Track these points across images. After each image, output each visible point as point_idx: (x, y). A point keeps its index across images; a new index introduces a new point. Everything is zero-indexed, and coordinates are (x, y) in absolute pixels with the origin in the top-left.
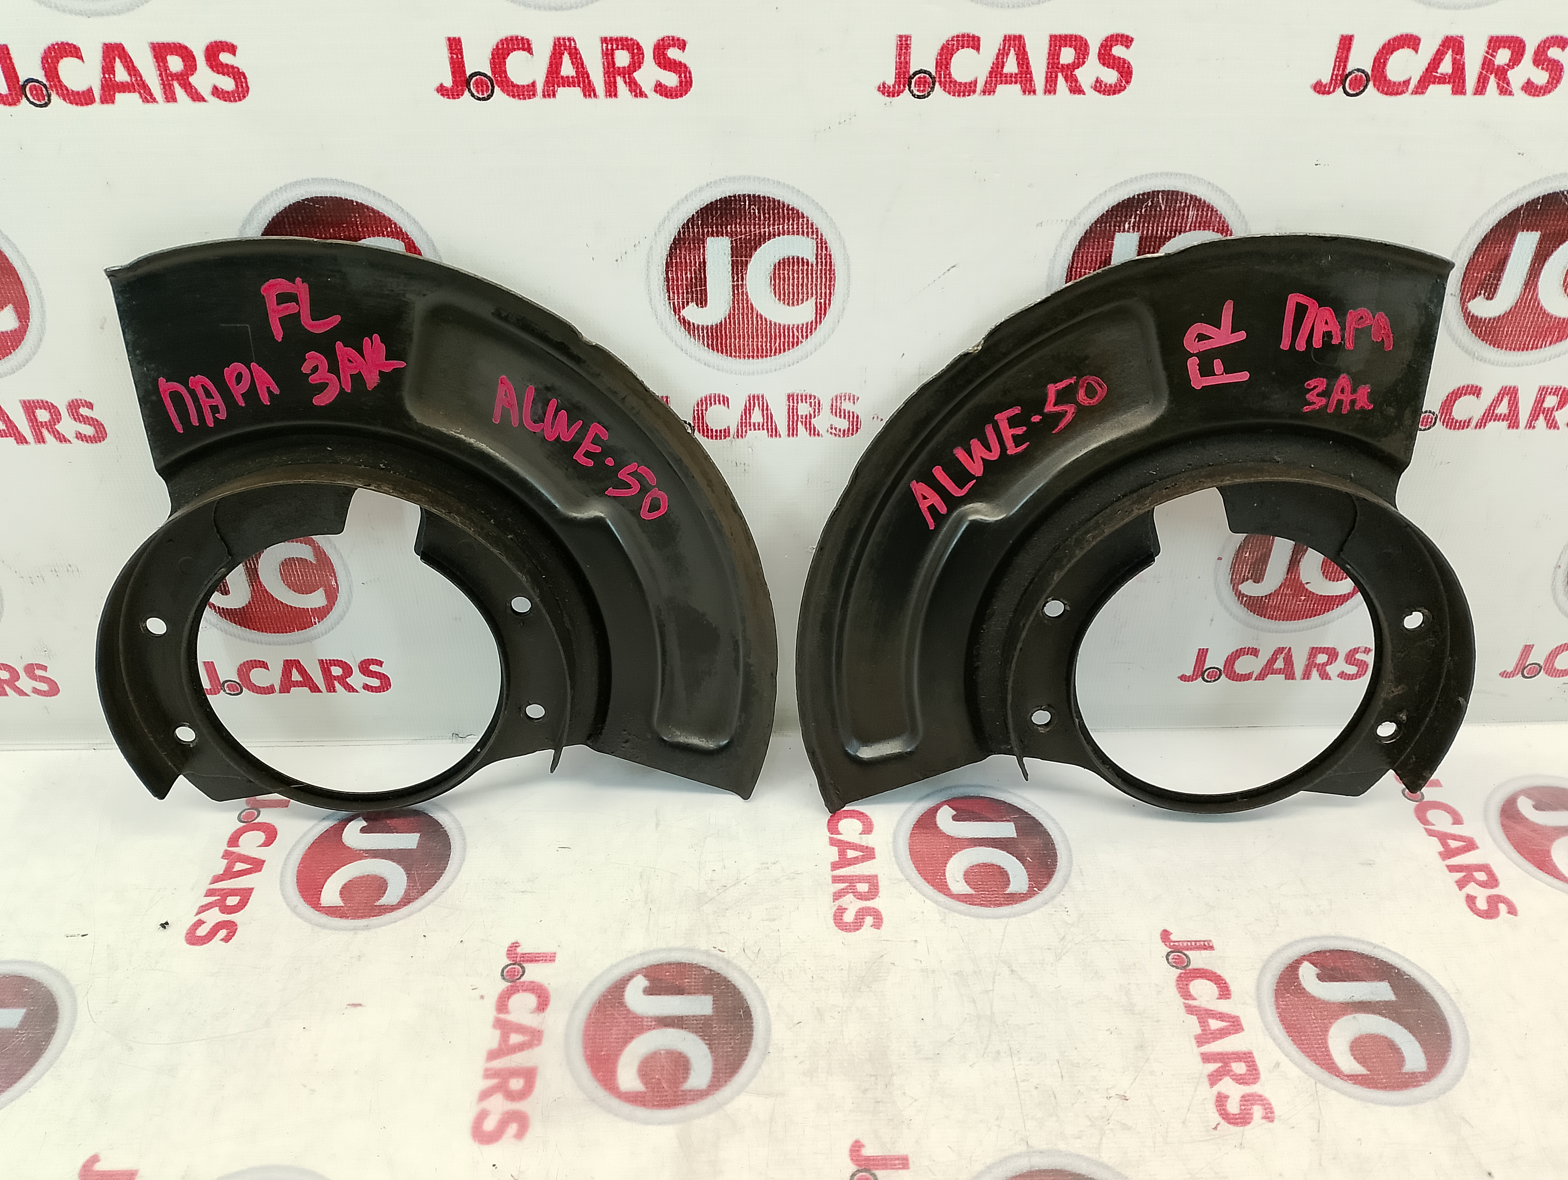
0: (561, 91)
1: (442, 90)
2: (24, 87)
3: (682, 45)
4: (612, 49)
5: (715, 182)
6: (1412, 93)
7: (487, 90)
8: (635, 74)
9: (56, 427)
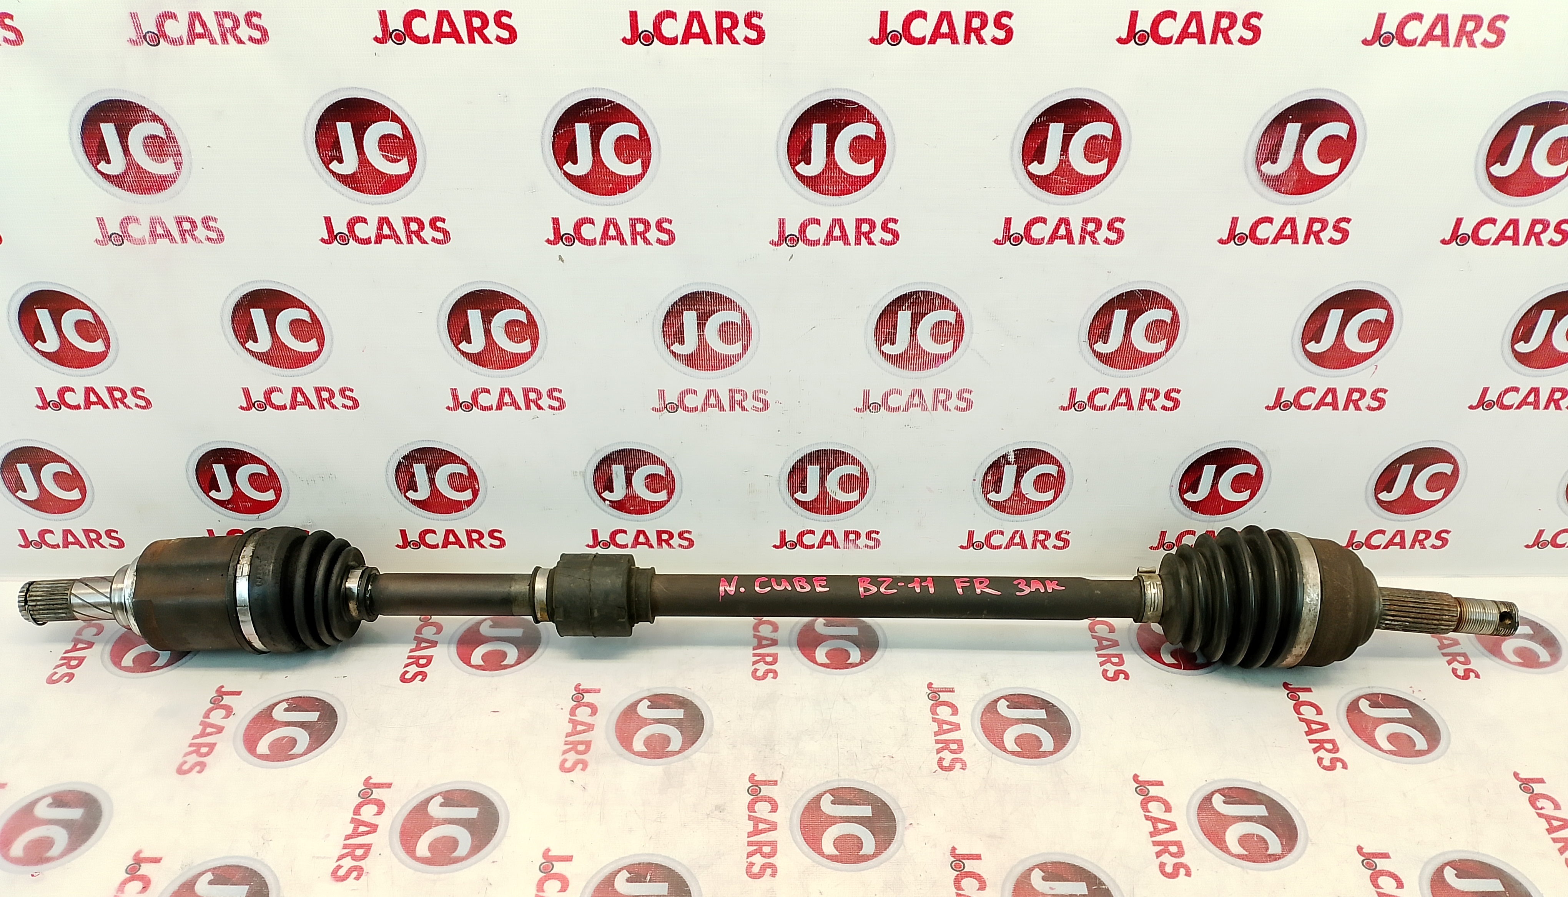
0: (608, 242)
1: (548, 241)
2: (337, 235)
3: (670, 222)
4: (635, 223)
5: (688, 285)
6: (1047, 244)
7: (571, 241)
8: (646, 235)
9: (332, 401)
